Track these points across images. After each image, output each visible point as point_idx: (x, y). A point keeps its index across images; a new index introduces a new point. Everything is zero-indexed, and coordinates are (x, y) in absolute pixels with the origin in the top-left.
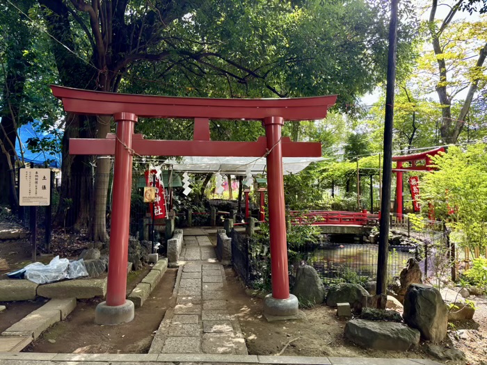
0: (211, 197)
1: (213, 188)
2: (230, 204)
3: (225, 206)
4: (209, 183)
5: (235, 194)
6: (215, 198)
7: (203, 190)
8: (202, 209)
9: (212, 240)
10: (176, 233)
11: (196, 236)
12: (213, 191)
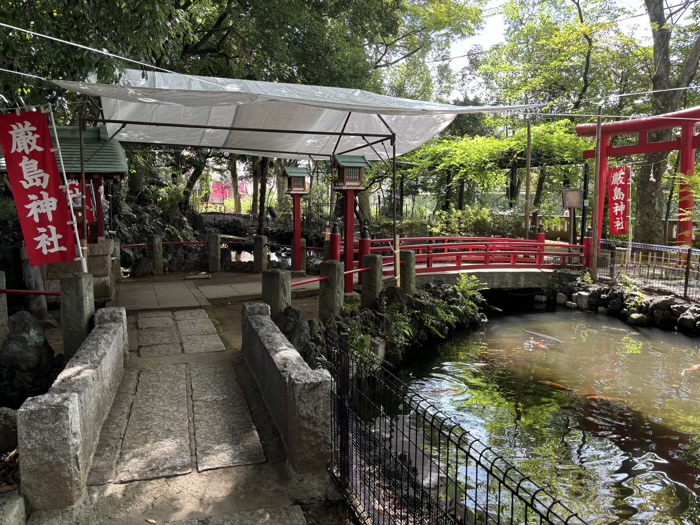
0: (201, 209)
1: (204, 192)
2: (238, 222)
3: (231, 225)
4: (197, 185)
5: (246, 204)
6: (209, 210)
7: (187, 194)
8: (187, 234)
9: (220, 324)
10: (103, 321)
11: (173, 310)
12: (206, 199)
